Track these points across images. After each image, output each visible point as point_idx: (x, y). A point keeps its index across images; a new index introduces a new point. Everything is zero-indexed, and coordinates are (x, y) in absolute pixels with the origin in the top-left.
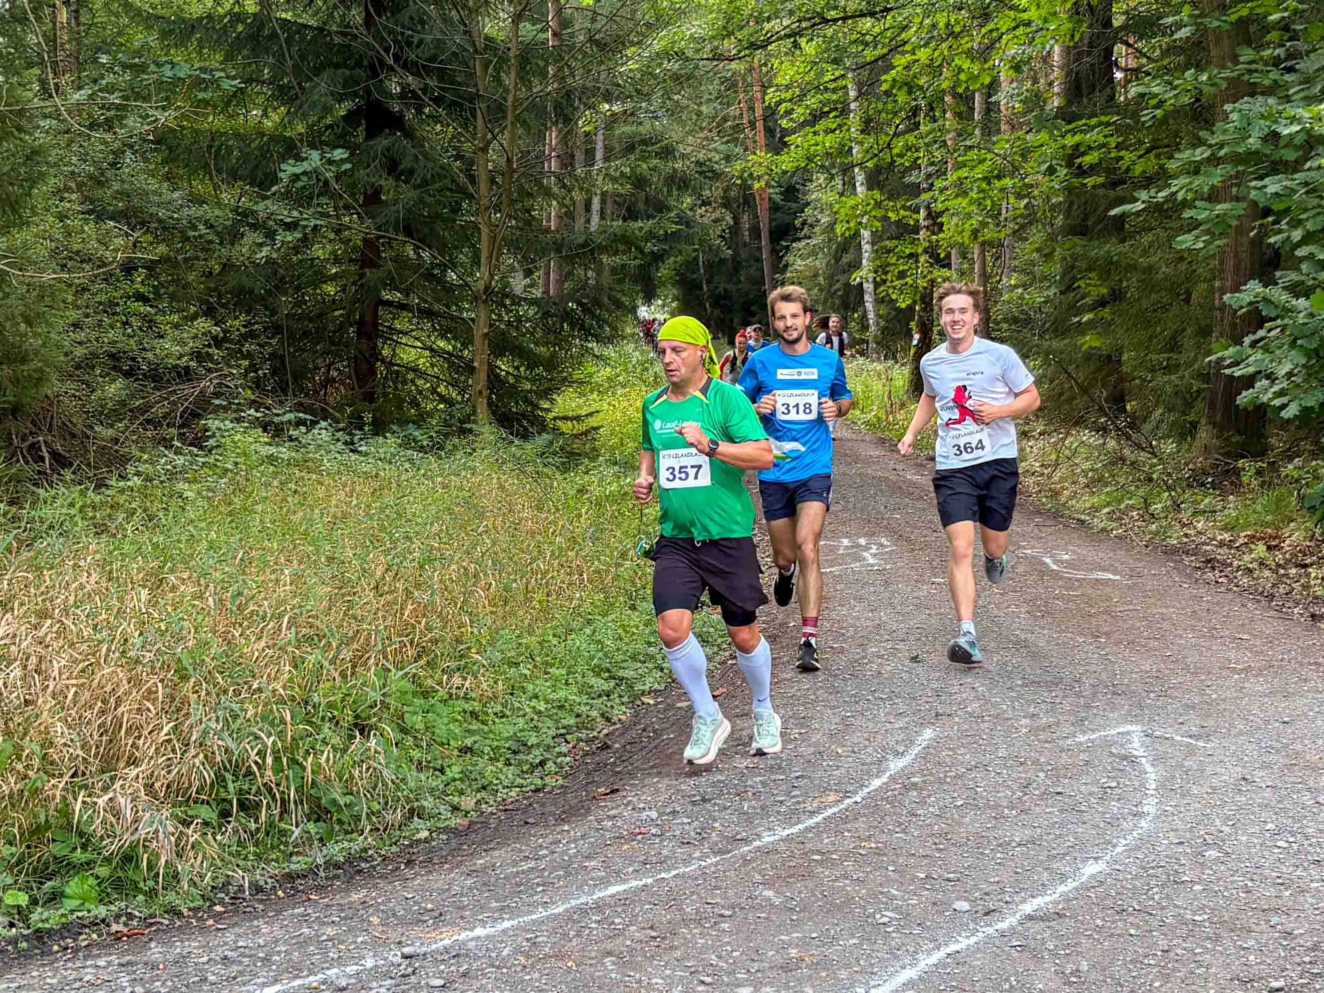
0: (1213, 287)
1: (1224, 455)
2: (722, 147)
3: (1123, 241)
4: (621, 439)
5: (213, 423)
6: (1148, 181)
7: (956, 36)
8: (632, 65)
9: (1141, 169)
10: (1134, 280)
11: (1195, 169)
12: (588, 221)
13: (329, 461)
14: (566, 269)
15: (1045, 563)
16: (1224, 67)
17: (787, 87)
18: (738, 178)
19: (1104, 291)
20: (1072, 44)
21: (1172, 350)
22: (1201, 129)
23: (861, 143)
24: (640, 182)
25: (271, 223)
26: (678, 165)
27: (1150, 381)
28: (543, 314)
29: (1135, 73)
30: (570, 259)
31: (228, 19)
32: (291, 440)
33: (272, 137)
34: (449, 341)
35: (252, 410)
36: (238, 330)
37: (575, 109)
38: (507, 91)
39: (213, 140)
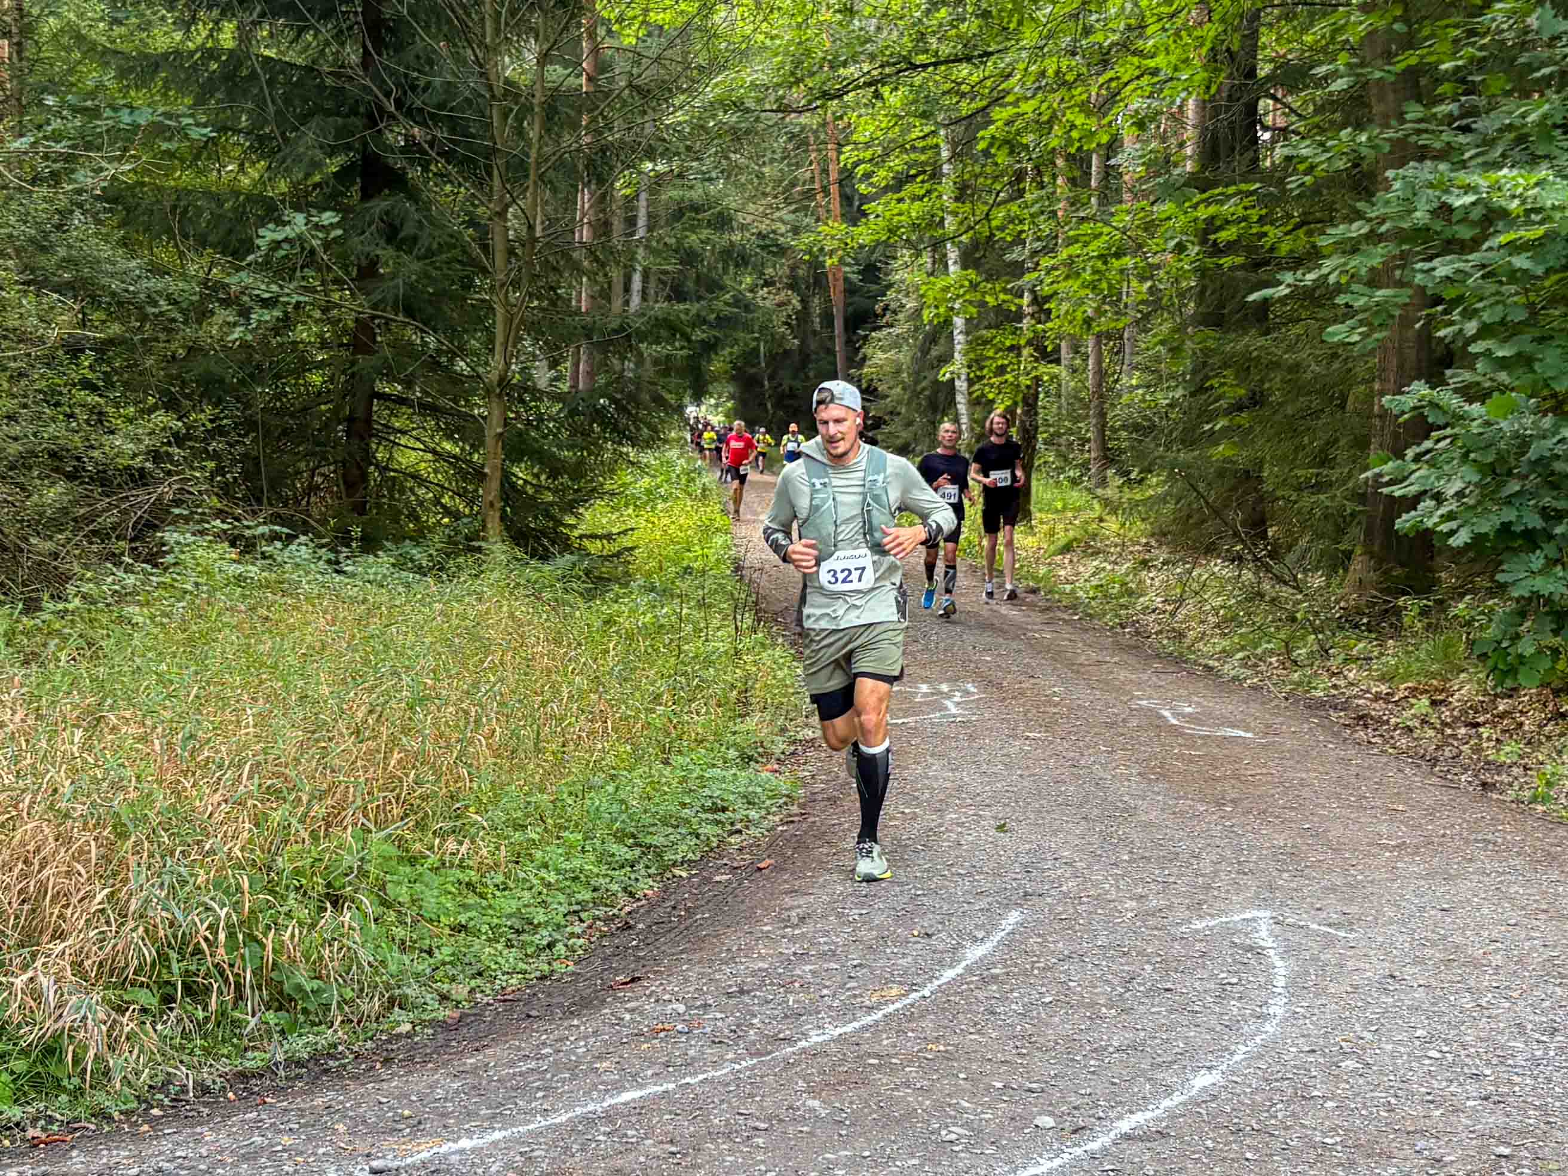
0: (1372, 390)
1: (1382, 591)
2: (789, 217)
3: (1267, 332)
4: (661, 562)
5: (171, 536)
6: (1297, 262)
7: (1070, 86)
8: (680, 116)
9: (1288, 248)
10: (1278, 379)
11: (1350, 248)
12: (627, 303)
13: (309, 582)
14: (598, 358)
15: (1163, 717)
16: (1389, 127)
17: (867, 145)
18: (806, 253)
19: (1242, 392)
20: (1207, 97)
21: (1321, 465)
22: (1358, 199)
23: (955, 214)
24: (689, 257)
25: (246, 298)
26: (736, 237)
27: (1295, 502)
28: (570, 412)
29: (1282, 134)
30: (602, 347)
31: (198, 55)
32: (264, 558)
33: (249, 198)
34: (456, 443)
35: (218, 521)
36: (203, 425)
37: (611, 168)
38: (529, 145)
39: (178, 199)
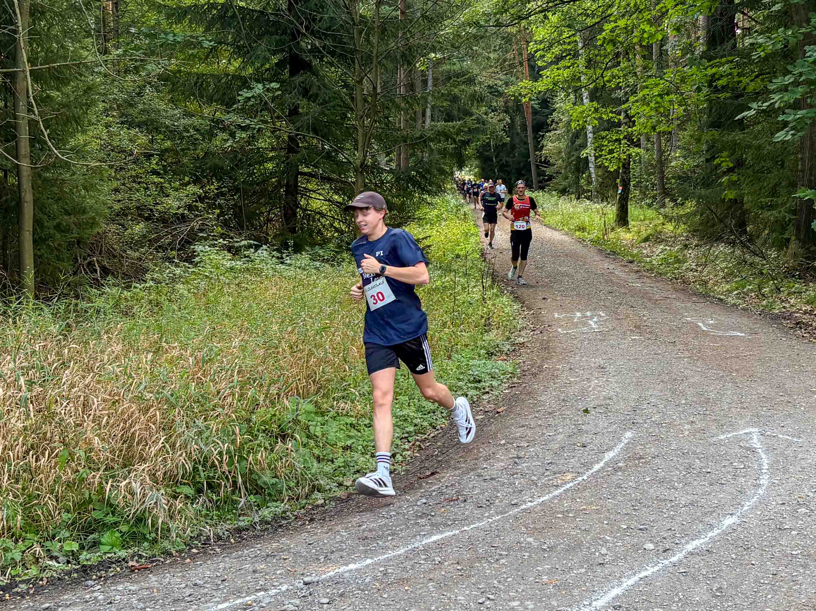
0: (797, 157)
1: (806, 258)
2: (503, 77)
3: (743, 130)
4: (444, 252)
5: (198, 248)
6: (757, 96)
7: (641, 11)
8: (448, 30)
9: (752, 88)
10: (750, 154)
11: (785, 89)
12: (424, 122)
13: (268, 269)
14: (410, 152)
15: (699, 327)
16: (801, 26)
17: (541, 42)
18: (512, 96)
20: (710, 14)
21: (773, 196)
22: (788, 64)
23: (586, 74)
24: (455, 99)
26: (477, 88)
27: (761, 214)
28: (397, 179)
29: (748, 31)
30: (412, 146)
31: (206, 6)
32: (245, 257)
33: (233, 76)
34: (340, 196)
35: (221, 240)
36: (213, 191)
37: (414, 57)
38: (373, 47)
39: (198, 78)
